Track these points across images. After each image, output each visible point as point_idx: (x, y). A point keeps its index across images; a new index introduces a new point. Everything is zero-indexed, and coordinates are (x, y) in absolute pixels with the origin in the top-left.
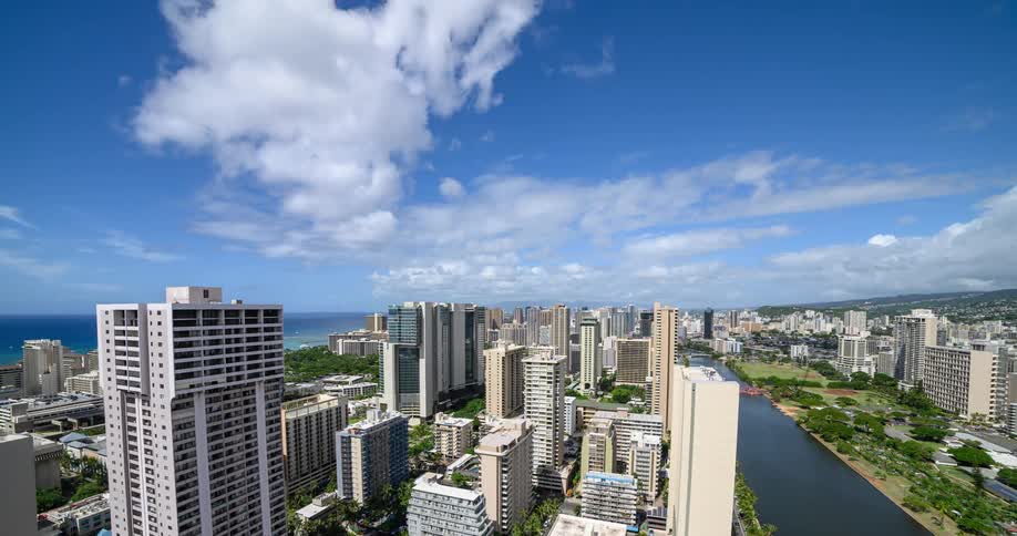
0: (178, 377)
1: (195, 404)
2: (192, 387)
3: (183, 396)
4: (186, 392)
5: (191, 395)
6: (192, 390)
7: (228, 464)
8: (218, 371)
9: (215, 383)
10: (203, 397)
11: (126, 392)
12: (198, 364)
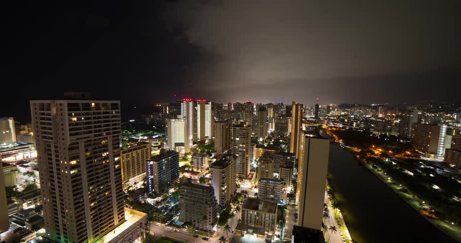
0: (71, 135)
1: (80, 147)
2: (78, 139)
3: (74, 144)
4: (75, 142)
5: (77, 143)
6: (78, 141)
7: (96, 174)
8: (90, 132)
9: (89, 137)
10: (83, 144)
11: (47, 142)
12: (81, 129)
